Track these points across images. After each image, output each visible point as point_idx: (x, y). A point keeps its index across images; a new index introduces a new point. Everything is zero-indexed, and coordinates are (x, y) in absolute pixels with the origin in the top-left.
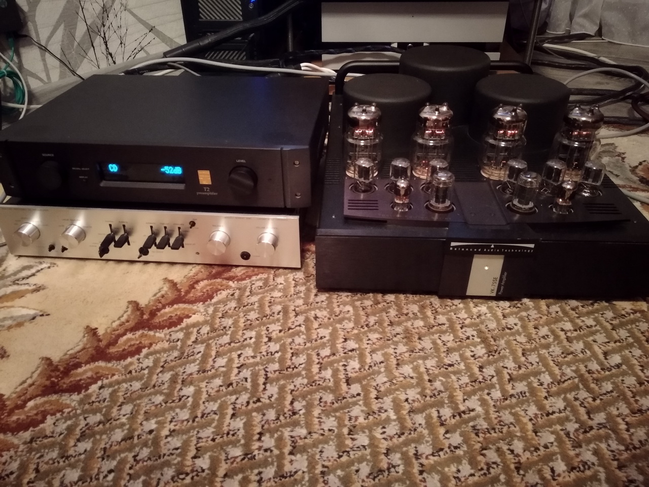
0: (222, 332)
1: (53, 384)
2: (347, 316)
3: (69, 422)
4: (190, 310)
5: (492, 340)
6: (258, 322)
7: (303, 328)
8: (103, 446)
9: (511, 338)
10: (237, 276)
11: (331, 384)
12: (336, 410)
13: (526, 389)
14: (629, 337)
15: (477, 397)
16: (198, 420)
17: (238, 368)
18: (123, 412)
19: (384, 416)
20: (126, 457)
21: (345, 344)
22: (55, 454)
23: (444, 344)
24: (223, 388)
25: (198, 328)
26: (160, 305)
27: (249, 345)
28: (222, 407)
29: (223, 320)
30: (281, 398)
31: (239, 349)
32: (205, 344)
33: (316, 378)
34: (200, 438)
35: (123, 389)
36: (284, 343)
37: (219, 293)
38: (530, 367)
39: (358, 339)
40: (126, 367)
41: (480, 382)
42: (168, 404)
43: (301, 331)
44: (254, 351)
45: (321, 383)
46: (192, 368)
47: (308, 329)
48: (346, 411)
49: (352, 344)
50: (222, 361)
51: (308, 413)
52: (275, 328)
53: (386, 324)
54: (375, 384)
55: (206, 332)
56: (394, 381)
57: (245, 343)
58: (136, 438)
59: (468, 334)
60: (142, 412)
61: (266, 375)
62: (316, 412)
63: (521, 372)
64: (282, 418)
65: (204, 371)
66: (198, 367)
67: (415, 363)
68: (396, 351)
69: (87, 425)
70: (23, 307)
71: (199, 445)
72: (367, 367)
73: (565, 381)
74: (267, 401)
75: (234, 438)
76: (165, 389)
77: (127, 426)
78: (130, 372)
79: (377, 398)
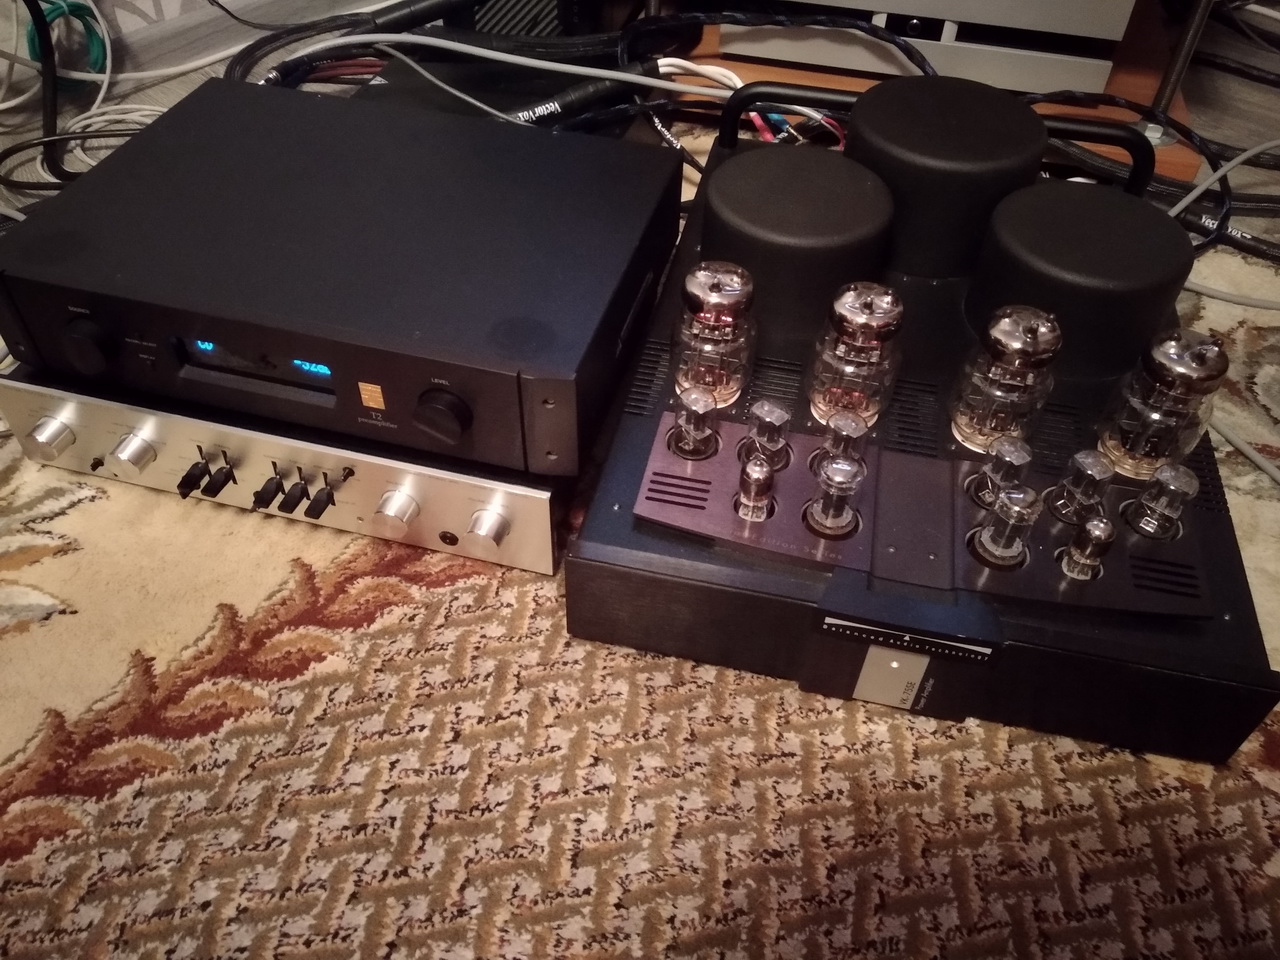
0: (373, 703)
1: (61, 772)
2: (614, 704)
3: (73, 860)
4: (327, 642)
5: (873, 808)
6: (443, 692)
7: (523, 721)
8: (120, 920)
9: (913, 810)
10: (430, 574)
11: (543, 859)
12: (537, 919)
13: (902, 933)
14: (1147, 845)
15: (803, 937)
16: (291, 896)
17: (385, 792)
18: (165, 855)
19: (620, 946)
20: (155, 950)
21: (593, 770)
22: (37, 923)
23: (779, 803)
24: (349, 833)
25: (332, 688)
26: (275, 621)
27: (414, 744)
28: (337, 876)
29: (382, 676)
30: (447, 874)
31: (395, 749)
32: (337, 728)
33: (520, 840)
34: (286, 935)
35: (175, 805)
36: (480, 750)
37: (386, 611)
38: (927, 885)
39: (620, 764)
40: (191, 753)
41: (820, 903)
42: (246, 853)
43: (517, 727)
44: (422, 759)
45: (525, 852)
46: (303, 779)
47: (533, 724)
48: (555, 924)
49: (605, 774)
50: (359, 772)
51: (486, 918)
52: (472, 709)
53: (680, 739)
54: (623, 873)
55: (345, 700)
56: (661, 874)
57: (409, 737)
58: (178, 913)
59: (831, 786)
60: (199, 860)
61: (431, 818)
62: (501, 916)
63: (906, 892)
64: (437, 918)
65: (323, 790)
66: (314, 777)
67: (711, 838)
68: (683, 803)
69: (101, 870)
70: (35, 587)
71: (281, 950)
72: (618, 833)
73: (986, 928)
74: (420, 877)
75: (345, 945)
76: (246, 817)
77: (169, 886)
78: (194, 768)
79: (618, 906)
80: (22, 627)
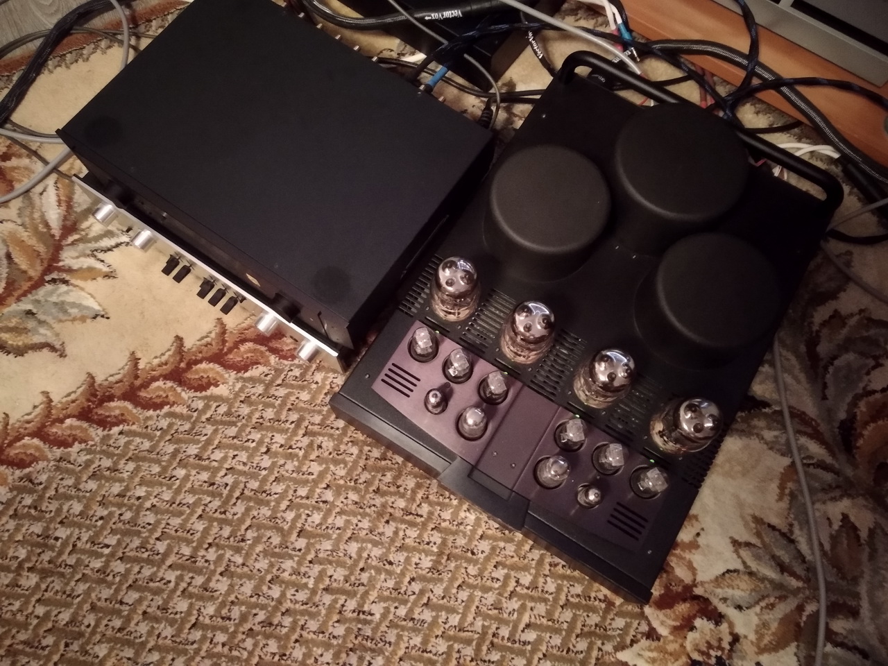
0: (234, 419)
1: (90, 410)
2: (347, 459)
3: (88, 457)
4: (222, 376)
5: (445, 557)
6: (269, 424)
7: (301, 453)
8: (103, 493)
9: (465, 565)
10: (282, 351)
11: (286, 527)
12: (274, 555)
13: (429, 619)
14: (567, 622)
15: (385, 605)
16: (174, 507)
17: (227, 469)
18: (127, 468)
19: (304, 580)
20: (115, 512)
21: (324, 491)
22: (70, 482)
23: (403, 539)
24: (206, 485)
25: (218, 404)
26: (200, 355)
27: (246, 449)
28: (196, 504)
29: (242, 405)
30: (241, 521)
31: (236, 448)
32: (215, 427)
33: (279, 515)
34: (168, 524)
35: (135, 444)
36: (276, 462)
37: (255, 367)
38: (452, 602)
39: (337, 494)
40: (148, 418)
41: (399, 593)
42: (160, 479)
43: (297, 455)
44: (248, 458)
45: (279, 522)
46: (193, 450)
47: (305, 457)
48: (280, 560)
49: (329, 495)
50: (218, 455)
51: (252, 546)
52: (280, 439)
53: (371, 489)
54: (318, 547)
55: (222, 413)
56: (335, 554)
57: (246, 444)
58: (127, 498)
59: (432, 539)
60: (140, 475)
61: (243, 490)
62: (259, 548)
63: (441, 602)
64: (232, 539)
65: (201, 458)
66: (198, 450)
67: (364, 545)
68: (359, 523)
69: (100, 466)
71: (165, 530)
72: (324, 527)
73: (468, 631)
74: (230, 517)
75: (191, 537)
76: (164, 461)
77: (125, 484)
78: (147, 427)
79: (310, 562)
80: (83, 319)
